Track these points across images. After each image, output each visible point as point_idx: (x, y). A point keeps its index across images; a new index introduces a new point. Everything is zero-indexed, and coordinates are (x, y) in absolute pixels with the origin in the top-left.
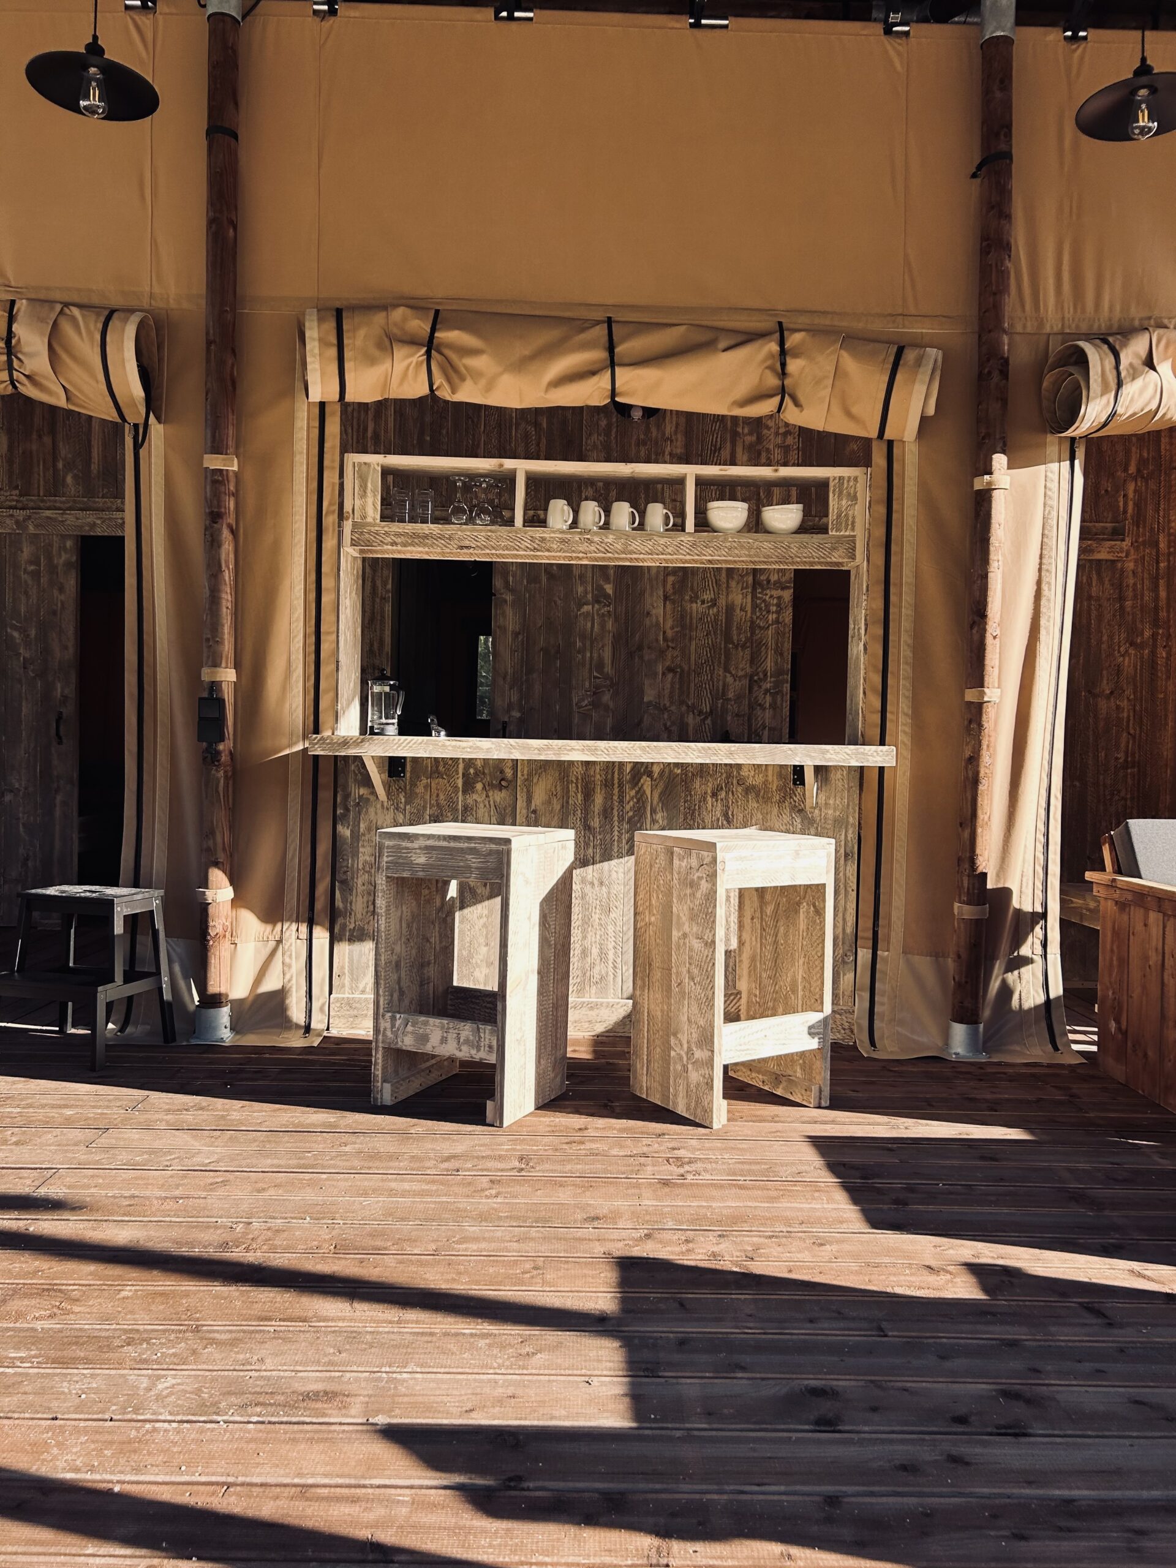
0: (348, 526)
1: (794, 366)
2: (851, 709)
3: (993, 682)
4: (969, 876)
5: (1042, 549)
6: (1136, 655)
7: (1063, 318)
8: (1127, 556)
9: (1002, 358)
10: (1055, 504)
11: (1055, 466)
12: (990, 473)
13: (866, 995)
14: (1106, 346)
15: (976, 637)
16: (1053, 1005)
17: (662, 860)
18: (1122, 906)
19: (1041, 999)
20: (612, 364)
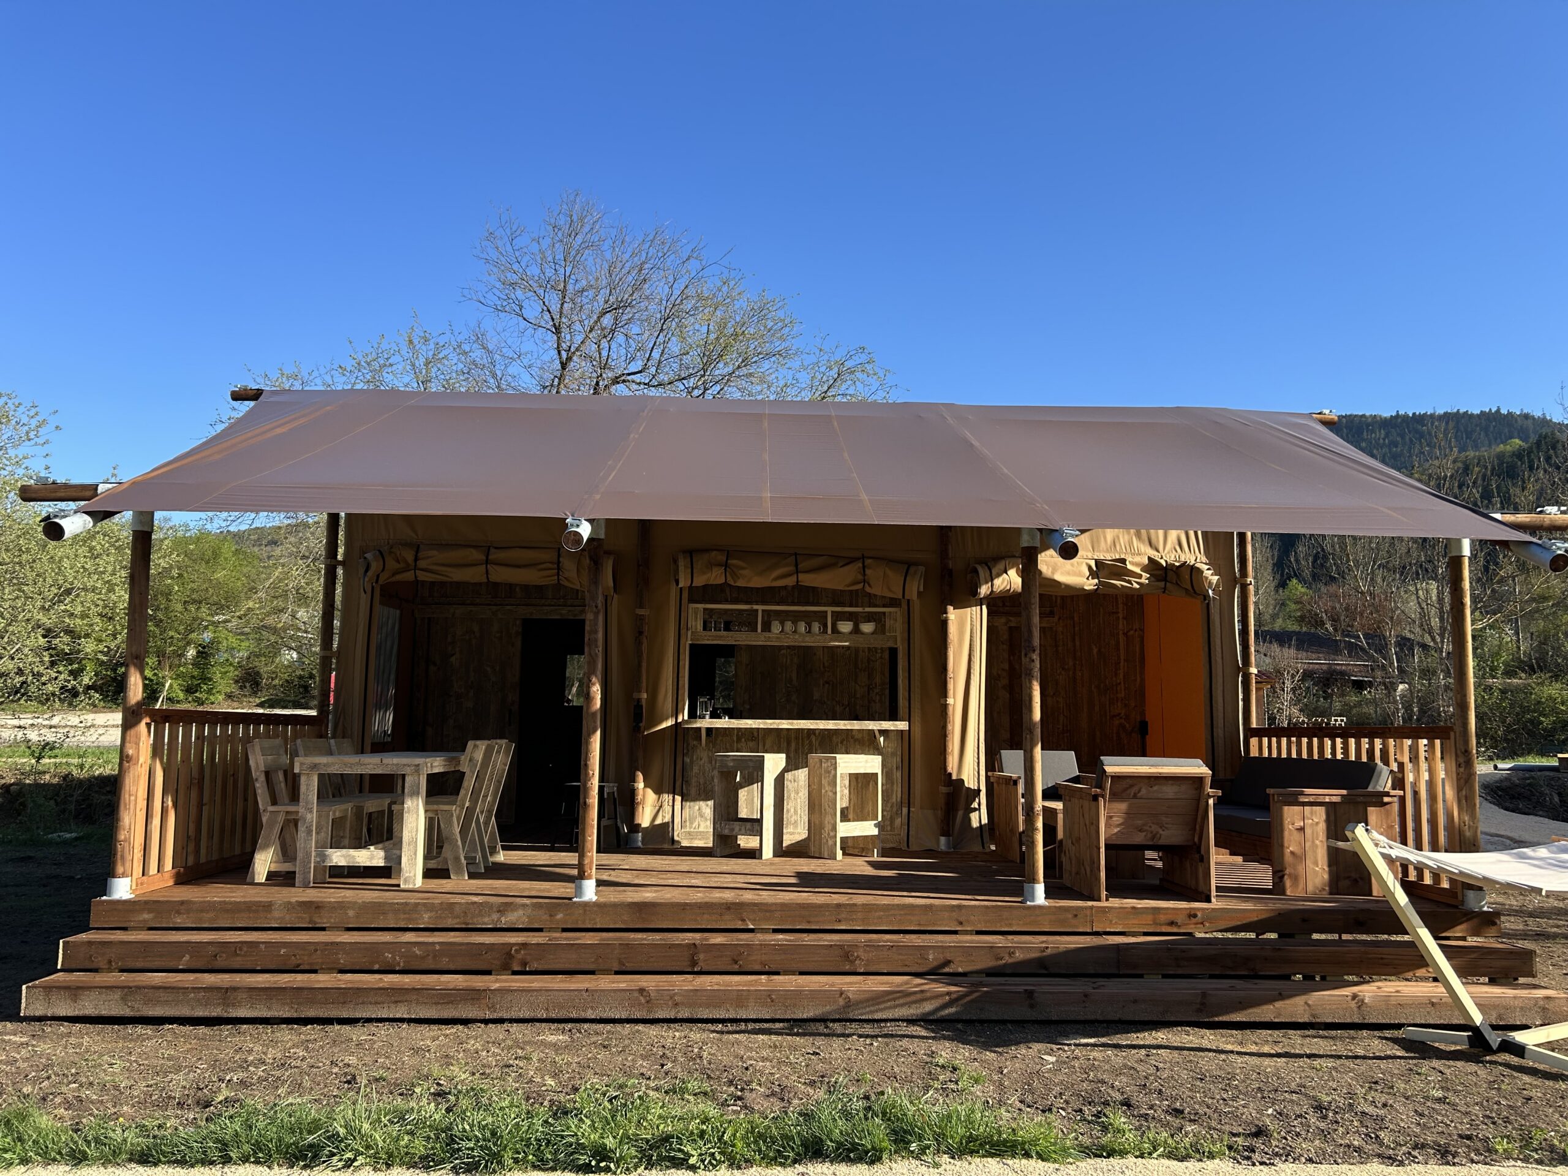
0: (689, 633)
1: (868, 572)
2: (897, 705)
3: (950, 696)
4: (944, 775)
7: (968, 555)
8: (1057, 625)
9: (950, 568)
10: (975, 623)
11: (974, 608)
12: (946, 612)
13: (906, 828)
14: (986, 566)
15: (943, 678)
16: (984, 828)
17: (818, 765)
19: (977, 825)
20: (797, 572)
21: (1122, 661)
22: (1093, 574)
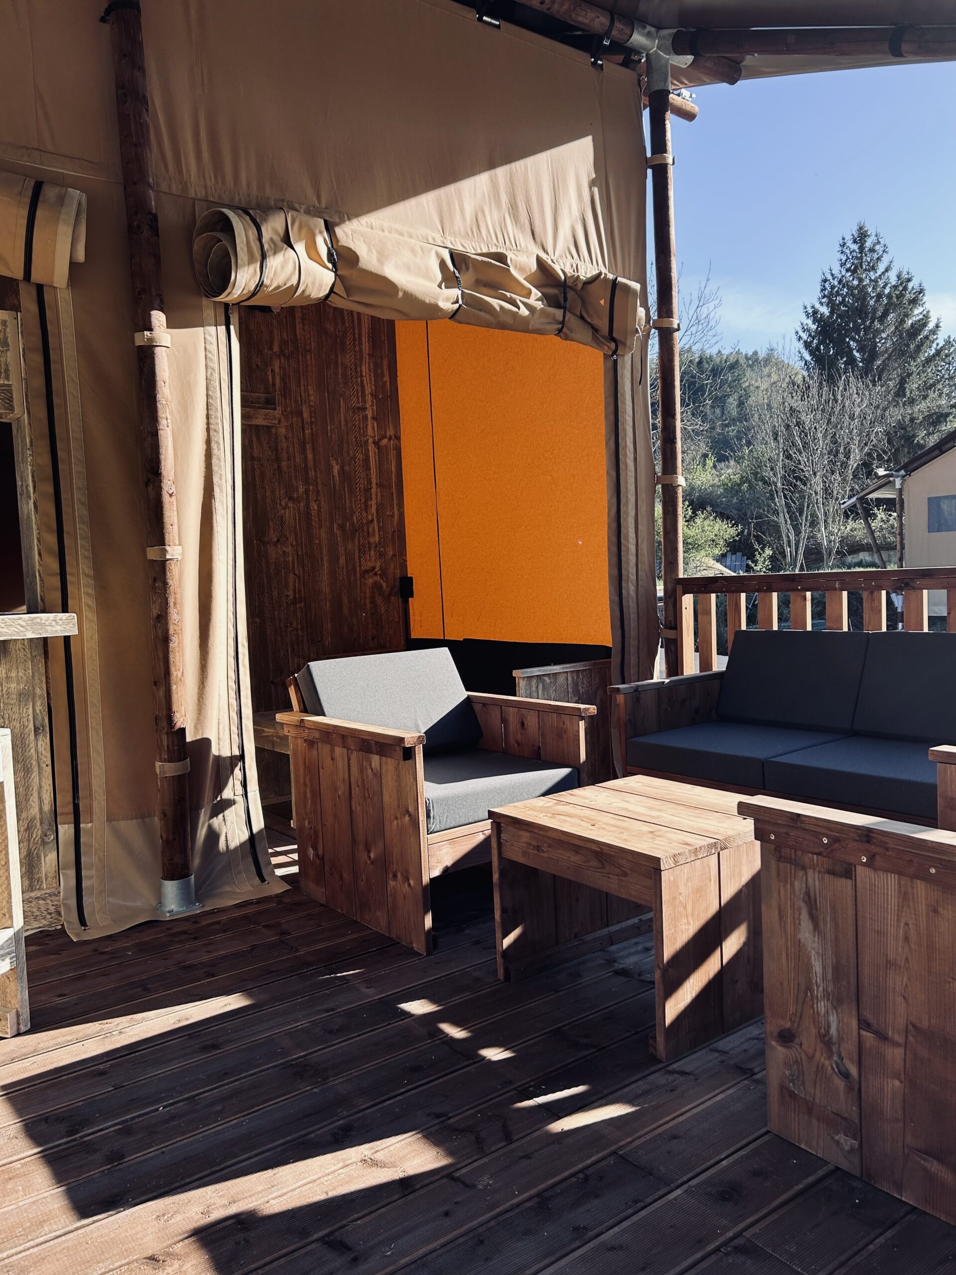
2: (28, 571)
3: (174, 539)
4: (167, 734)
5: (207, 409)
6: (294, 508)
7: (206, 187)
8: (279, 423)
9: (151, 213)
10: (216, 366)
11: (212, 329)
12: (150, 329)
13: (72, 873)
14: (248, 217)
15: (152, 495)
16: (257, 838)
18: (311, 743)
19: (245, 836)
21: (374, 485)
22: (449, 280)
